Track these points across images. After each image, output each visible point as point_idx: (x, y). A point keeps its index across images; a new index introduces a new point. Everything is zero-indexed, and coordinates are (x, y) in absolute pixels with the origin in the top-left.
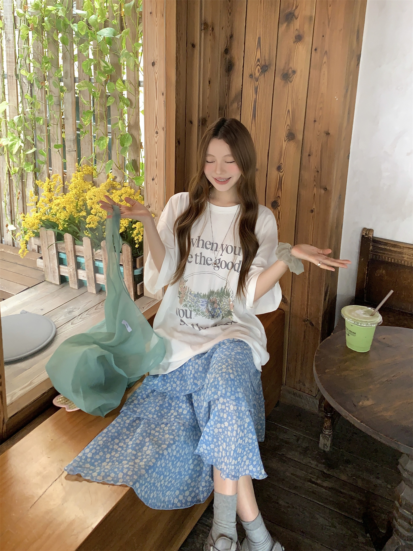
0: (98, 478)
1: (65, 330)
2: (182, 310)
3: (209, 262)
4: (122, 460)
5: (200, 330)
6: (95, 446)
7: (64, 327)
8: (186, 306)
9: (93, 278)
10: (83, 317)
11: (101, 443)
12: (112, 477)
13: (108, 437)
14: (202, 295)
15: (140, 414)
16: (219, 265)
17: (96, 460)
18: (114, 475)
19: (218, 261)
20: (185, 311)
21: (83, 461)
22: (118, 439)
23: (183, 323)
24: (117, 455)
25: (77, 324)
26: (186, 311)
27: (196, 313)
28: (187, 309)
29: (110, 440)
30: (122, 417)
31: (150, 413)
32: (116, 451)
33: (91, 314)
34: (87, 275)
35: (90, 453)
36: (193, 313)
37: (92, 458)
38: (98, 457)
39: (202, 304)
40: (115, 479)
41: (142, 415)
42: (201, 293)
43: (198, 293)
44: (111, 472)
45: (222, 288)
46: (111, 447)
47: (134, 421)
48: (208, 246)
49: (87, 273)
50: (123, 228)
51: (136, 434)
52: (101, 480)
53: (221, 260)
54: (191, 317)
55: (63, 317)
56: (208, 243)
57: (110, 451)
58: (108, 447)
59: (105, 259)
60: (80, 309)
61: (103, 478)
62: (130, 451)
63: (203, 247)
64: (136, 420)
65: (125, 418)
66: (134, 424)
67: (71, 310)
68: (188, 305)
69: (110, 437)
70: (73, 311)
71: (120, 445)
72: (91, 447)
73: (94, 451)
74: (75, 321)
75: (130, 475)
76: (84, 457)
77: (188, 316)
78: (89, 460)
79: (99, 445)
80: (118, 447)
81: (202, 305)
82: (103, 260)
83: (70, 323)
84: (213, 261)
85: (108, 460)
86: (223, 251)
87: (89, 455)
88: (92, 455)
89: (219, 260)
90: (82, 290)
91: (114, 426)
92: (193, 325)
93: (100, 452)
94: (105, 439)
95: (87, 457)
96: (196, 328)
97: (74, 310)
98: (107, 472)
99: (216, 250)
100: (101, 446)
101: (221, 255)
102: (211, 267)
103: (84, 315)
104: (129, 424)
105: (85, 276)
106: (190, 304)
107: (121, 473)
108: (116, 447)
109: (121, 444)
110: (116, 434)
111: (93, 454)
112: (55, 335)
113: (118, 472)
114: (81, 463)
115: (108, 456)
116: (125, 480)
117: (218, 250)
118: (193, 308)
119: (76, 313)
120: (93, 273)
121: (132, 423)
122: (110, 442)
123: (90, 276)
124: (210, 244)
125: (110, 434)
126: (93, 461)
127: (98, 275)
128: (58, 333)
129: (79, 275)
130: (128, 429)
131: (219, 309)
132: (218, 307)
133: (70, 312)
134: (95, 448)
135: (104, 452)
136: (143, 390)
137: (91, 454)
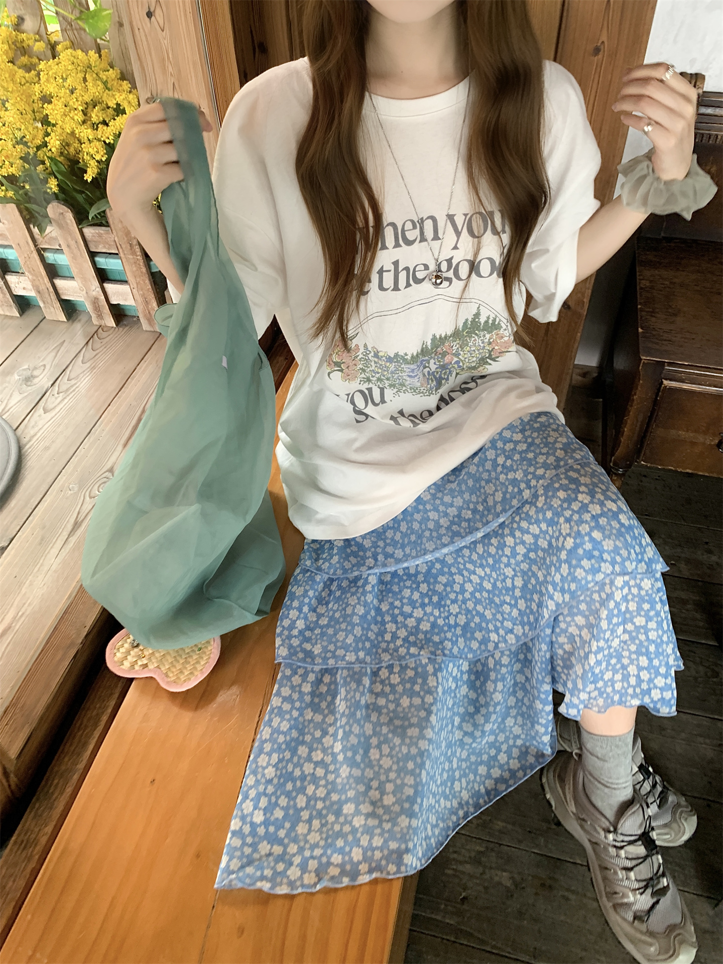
0: (306, 881)
1: (36, 429)
2: (361, 392)
3: (420, 275)
4: (340, 803)
5: (415, 424)
6: (261, 788)
7: (32, 423)
8: (369, 380)
9: (51, 289)
10: (63, 388)
11: (270, 772)
12: (337, 865)
13: (279, 750)
14: (409, 357)
15: (325, 659)
16: (450, 274)
17: (279, 825)
18: (340, 857)
19: (444, 267)
20: (367, 392)
21: (249, 840)
22: (303, 743)
23: (362, 418)
24: (322, 792)
25: (57, 409)
26: (370, 390)
27: (396, 390)
28: (371, 385)
29: (288, 755)
30: (289, 678)
31: (346, 648)
32: (315, 780)
33: (78, 376)
34: (33, 286)
35: (256, 812)
36: (388, 393)
37: (266, 823)
38: (279, 814)
39: (411, 374)
40: (348, 867)
41: (331, 662)
42: (406, 355)
43: (397, 355)
44: (329, 852)
45: (467, 320)
46: (297, 773)
47: (319, 681)
48: (411, 235)
49: (32, 281)
50: (93, 163)
51: (338, 716)
52: (315, 885)
53: (454, 262)
54: (383, 401)
55: (17, 397)
56: (409, 226)
57: (298, 783)
58: (290, 777)
59: (68, 246)
60: (48, 367)
61: (317, 875)
62: (345, 771)
63: (397, 245)
64: (322, 675)
65: (296, 680)
66: (323, 689)
67: (29, 373)
68: (375, 379)
69: (284, 746)
70: (33, 377)
71: (315, 759)
72: (252, 793)
73: (263, 802)
74: (51, 400)
75: (380, 845)
76: (247, 829)
77: (377, 398)
78: (261, 831)
79: (270, 781)
80: (312, 765)
81: (410, 376)
82: (64, 247)
83: (40, 410)
84: (432, 267)
85: (305, 815)
86: (458, 233)
87: (259, 818)
88: (265, 814)
89: (449, 261)
90: (31, 318)
91: (280, 712)
92: (392, 418)
93: (277, 798)
94: (275, 757)
95: (253, 825)
96: (405, 424)
97: (35, 373)
98: (322, 855)
99: (436, 237)
100: (275, 781)
101: (455, 248)
102: (427, 286)
103: (64, 382)
104: (313, 694)
105: (30, 286)
106: (377, 375)
107: (355, 850)
108: (308, 768)
109: (318, 756)
110: (295, 734)
111: (265, 810)
112: (20, 449)
113: (347, 849)
114: (248, 850)
115: (301, 801)
116: (374, 865)
117: (440, 235)
118: (387, 383)
119: (43, 380)
120: (46, 280)
121: (318, 688)
122: (290, 760)
123: (43, 287)
124: (414, 227)
125: (281, 739)
126: (272, 829)
127: (59, 282)
128: (24, 441)
129: (12, 286)
130: (316, 708)
131: (457, 362)
132: (456, 359)
133: (28, 380)
134: (265, 794)
135: (288, 795)
136: (307, 588)
137: (261, 812)
